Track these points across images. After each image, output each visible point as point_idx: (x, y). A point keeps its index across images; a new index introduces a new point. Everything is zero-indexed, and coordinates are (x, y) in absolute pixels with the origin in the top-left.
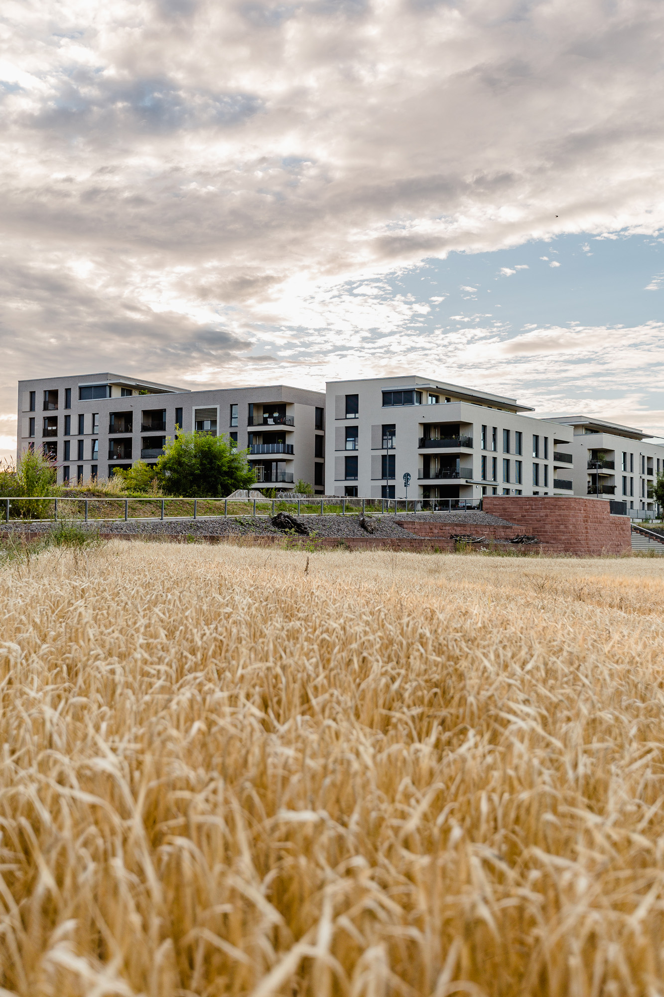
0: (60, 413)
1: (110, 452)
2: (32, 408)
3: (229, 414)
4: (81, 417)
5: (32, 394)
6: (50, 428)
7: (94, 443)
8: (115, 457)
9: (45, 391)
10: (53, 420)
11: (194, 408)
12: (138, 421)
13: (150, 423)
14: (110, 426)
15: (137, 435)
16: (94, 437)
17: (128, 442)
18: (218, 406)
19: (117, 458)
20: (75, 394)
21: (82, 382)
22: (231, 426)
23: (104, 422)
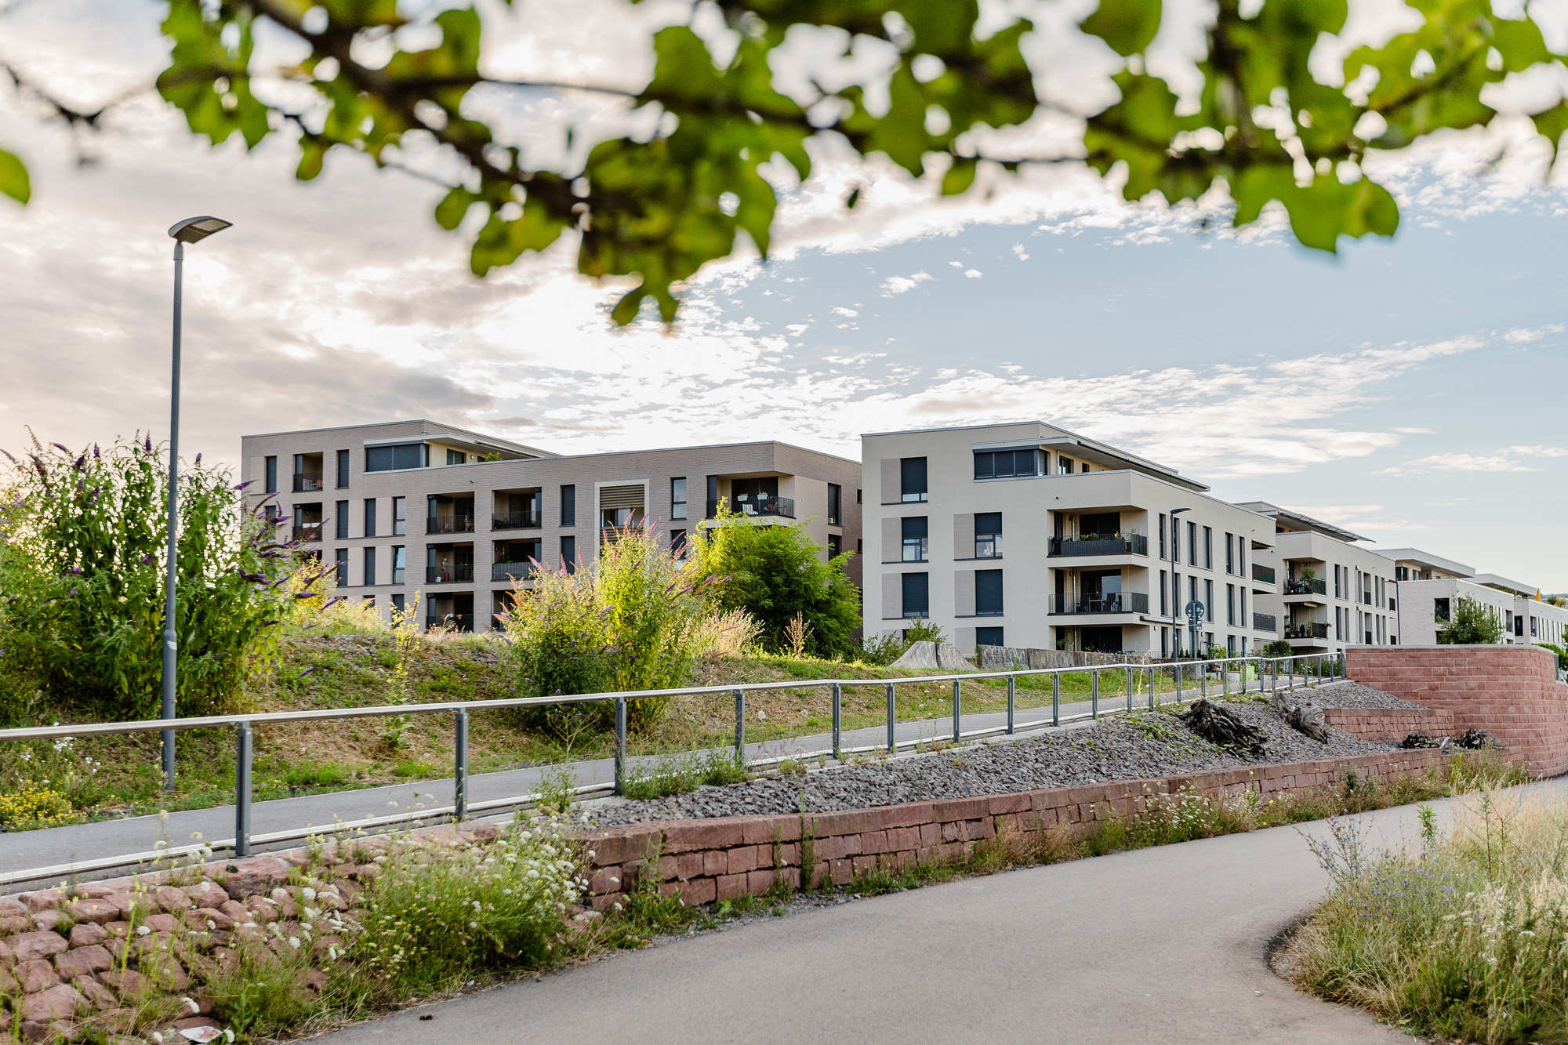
0: (328, 496)
1: (428, 570)
2: (270, 487)
3: (669, 496)
4: (370, 503)
5: (271, 461)
6: (306, 526)
7: (396, 552)
8: (439, 579)
9: (296, 456)
10: (313, 511)
11: (598, 485)
12: (485, 510)
13: (506, 513)
14: (429, 521)
15: (483, 538)
16: (397, 542)
17: (465, 553)
18: (646, 482)
19: (443, 581)
20: (357, 460)
21: (370, 438)
22: (673, 519)
23: (416, 513)
